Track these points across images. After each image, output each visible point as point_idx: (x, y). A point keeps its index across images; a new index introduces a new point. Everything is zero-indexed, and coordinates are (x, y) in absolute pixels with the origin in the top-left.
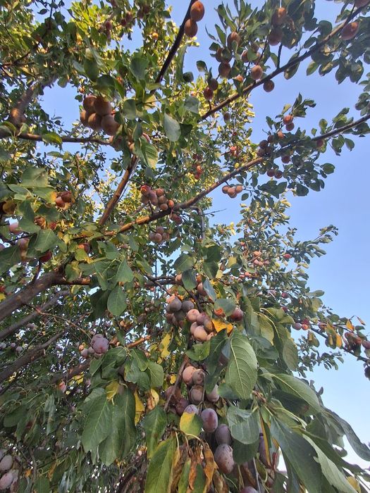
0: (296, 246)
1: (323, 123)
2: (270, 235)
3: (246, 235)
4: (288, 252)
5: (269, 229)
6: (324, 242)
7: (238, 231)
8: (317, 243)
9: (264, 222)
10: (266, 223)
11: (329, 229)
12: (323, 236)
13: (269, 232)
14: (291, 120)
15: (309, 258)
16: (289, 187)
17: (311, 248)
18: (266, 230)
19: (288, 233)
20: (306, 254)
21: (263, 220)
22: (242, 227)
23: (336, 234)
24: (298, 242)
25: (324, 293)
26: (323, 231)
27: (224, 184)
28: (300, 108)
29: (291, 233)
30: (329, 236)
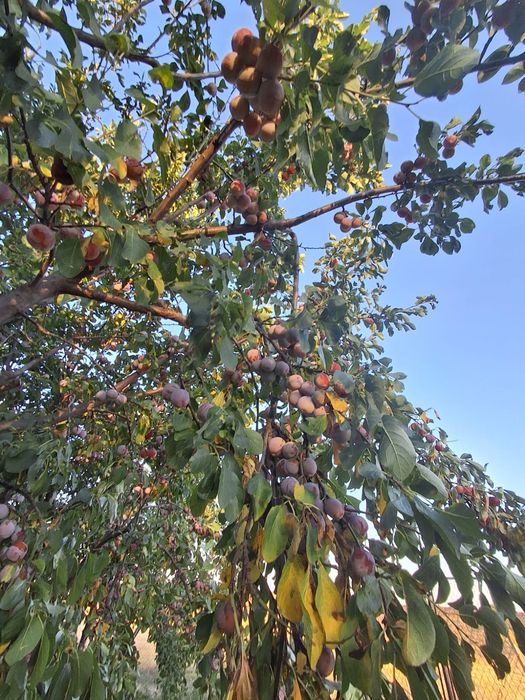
0: (383, 311)
1: (486, 161)
2: (354, 287)
3: (324, 280)
4: (372, 316)
5: (356, 279)
6: (416, 314)
7: (315, 271)
8: (409, 314)
9: (353, 268)
10: (356, 270)
11: (428, 299)
12: (418, 307)
13: (355, 284)
14: (454, 144)
15: (395, 329)
16: (416, 238)
17: (400, 317)
18: (352, 280)
19: (375, 291)
20: (392, 324)
21: (351, 264)
22: (322, 267)
23: (433, 307)
24: (387, 307)
25: (405, 377)
26: (421, 300)
27: (340, 209)
28: (473, 130)
29: (378, 291)
30: (425, 308)
